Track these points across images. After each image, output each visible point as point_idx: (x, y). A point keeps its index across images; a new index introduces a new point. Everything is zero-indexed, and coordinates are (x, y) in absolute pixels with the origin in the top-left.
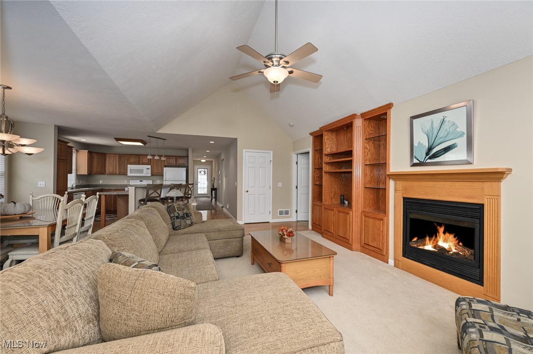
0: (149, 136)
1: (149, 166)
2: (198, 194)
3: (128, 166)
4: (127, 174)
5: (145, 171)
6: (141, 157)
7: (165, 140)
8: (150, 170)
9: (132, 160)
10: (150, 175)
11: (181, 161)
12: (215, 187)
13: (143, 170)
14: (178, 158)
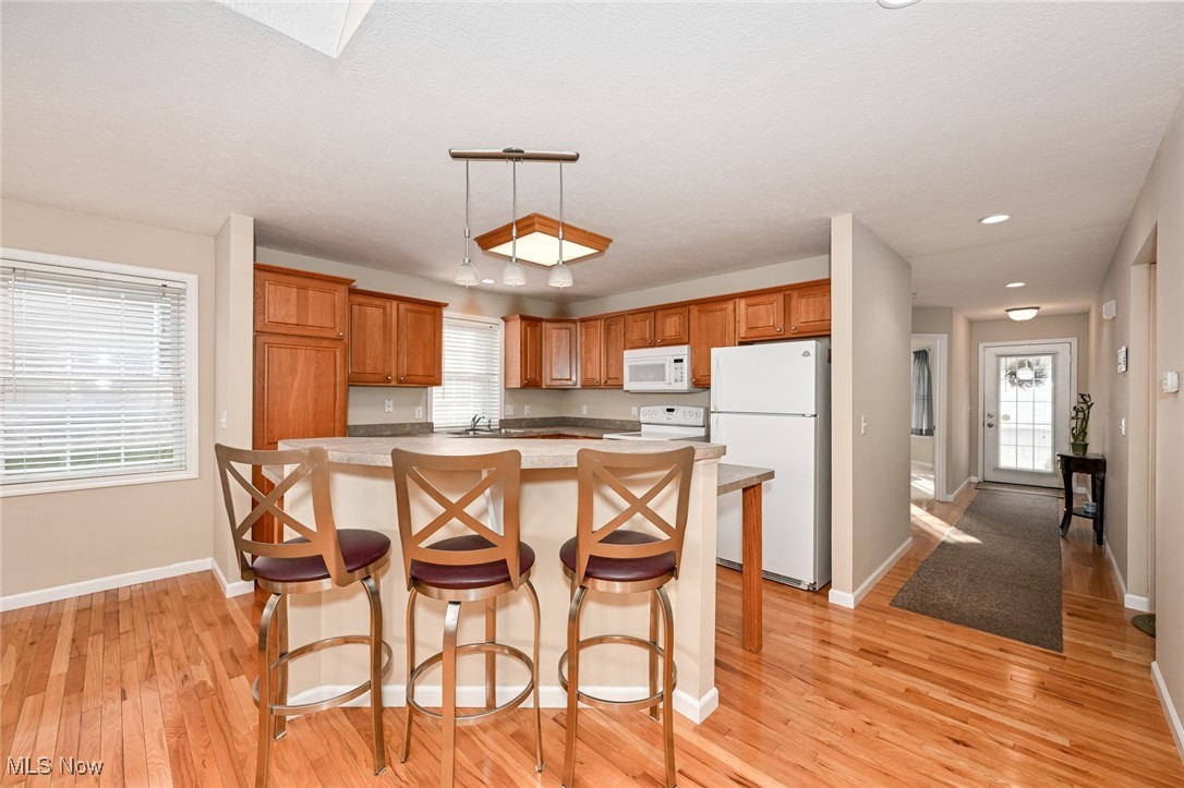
0: (455, 156)
1: (683, 351)
2: (997, 469)
3: (628, 354)
4: (620, 386)
5: (670, 367)
6: (660, 314)
7: (573, 159)
8: (685, 364)
9: (635, 335)
10: (685, 385)
11: (804, 312)
12: (1094, 451)
13: (663, 366)
14: (795, 294)
